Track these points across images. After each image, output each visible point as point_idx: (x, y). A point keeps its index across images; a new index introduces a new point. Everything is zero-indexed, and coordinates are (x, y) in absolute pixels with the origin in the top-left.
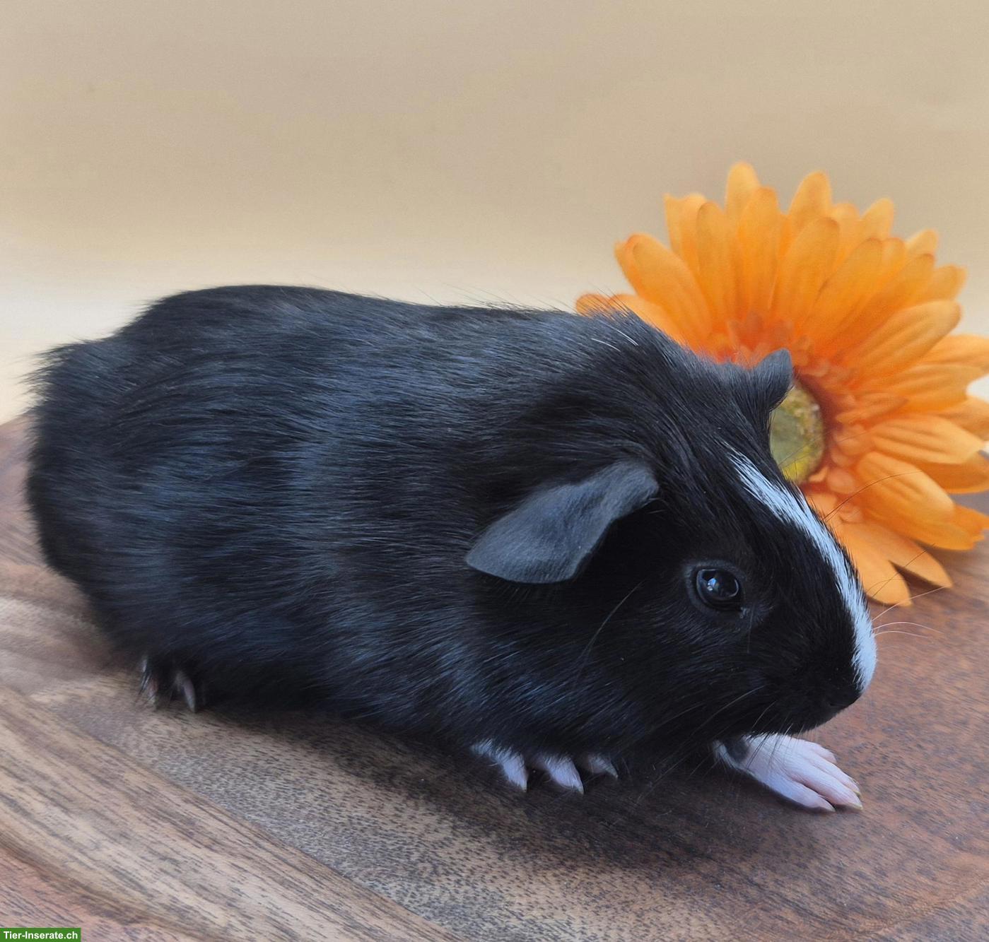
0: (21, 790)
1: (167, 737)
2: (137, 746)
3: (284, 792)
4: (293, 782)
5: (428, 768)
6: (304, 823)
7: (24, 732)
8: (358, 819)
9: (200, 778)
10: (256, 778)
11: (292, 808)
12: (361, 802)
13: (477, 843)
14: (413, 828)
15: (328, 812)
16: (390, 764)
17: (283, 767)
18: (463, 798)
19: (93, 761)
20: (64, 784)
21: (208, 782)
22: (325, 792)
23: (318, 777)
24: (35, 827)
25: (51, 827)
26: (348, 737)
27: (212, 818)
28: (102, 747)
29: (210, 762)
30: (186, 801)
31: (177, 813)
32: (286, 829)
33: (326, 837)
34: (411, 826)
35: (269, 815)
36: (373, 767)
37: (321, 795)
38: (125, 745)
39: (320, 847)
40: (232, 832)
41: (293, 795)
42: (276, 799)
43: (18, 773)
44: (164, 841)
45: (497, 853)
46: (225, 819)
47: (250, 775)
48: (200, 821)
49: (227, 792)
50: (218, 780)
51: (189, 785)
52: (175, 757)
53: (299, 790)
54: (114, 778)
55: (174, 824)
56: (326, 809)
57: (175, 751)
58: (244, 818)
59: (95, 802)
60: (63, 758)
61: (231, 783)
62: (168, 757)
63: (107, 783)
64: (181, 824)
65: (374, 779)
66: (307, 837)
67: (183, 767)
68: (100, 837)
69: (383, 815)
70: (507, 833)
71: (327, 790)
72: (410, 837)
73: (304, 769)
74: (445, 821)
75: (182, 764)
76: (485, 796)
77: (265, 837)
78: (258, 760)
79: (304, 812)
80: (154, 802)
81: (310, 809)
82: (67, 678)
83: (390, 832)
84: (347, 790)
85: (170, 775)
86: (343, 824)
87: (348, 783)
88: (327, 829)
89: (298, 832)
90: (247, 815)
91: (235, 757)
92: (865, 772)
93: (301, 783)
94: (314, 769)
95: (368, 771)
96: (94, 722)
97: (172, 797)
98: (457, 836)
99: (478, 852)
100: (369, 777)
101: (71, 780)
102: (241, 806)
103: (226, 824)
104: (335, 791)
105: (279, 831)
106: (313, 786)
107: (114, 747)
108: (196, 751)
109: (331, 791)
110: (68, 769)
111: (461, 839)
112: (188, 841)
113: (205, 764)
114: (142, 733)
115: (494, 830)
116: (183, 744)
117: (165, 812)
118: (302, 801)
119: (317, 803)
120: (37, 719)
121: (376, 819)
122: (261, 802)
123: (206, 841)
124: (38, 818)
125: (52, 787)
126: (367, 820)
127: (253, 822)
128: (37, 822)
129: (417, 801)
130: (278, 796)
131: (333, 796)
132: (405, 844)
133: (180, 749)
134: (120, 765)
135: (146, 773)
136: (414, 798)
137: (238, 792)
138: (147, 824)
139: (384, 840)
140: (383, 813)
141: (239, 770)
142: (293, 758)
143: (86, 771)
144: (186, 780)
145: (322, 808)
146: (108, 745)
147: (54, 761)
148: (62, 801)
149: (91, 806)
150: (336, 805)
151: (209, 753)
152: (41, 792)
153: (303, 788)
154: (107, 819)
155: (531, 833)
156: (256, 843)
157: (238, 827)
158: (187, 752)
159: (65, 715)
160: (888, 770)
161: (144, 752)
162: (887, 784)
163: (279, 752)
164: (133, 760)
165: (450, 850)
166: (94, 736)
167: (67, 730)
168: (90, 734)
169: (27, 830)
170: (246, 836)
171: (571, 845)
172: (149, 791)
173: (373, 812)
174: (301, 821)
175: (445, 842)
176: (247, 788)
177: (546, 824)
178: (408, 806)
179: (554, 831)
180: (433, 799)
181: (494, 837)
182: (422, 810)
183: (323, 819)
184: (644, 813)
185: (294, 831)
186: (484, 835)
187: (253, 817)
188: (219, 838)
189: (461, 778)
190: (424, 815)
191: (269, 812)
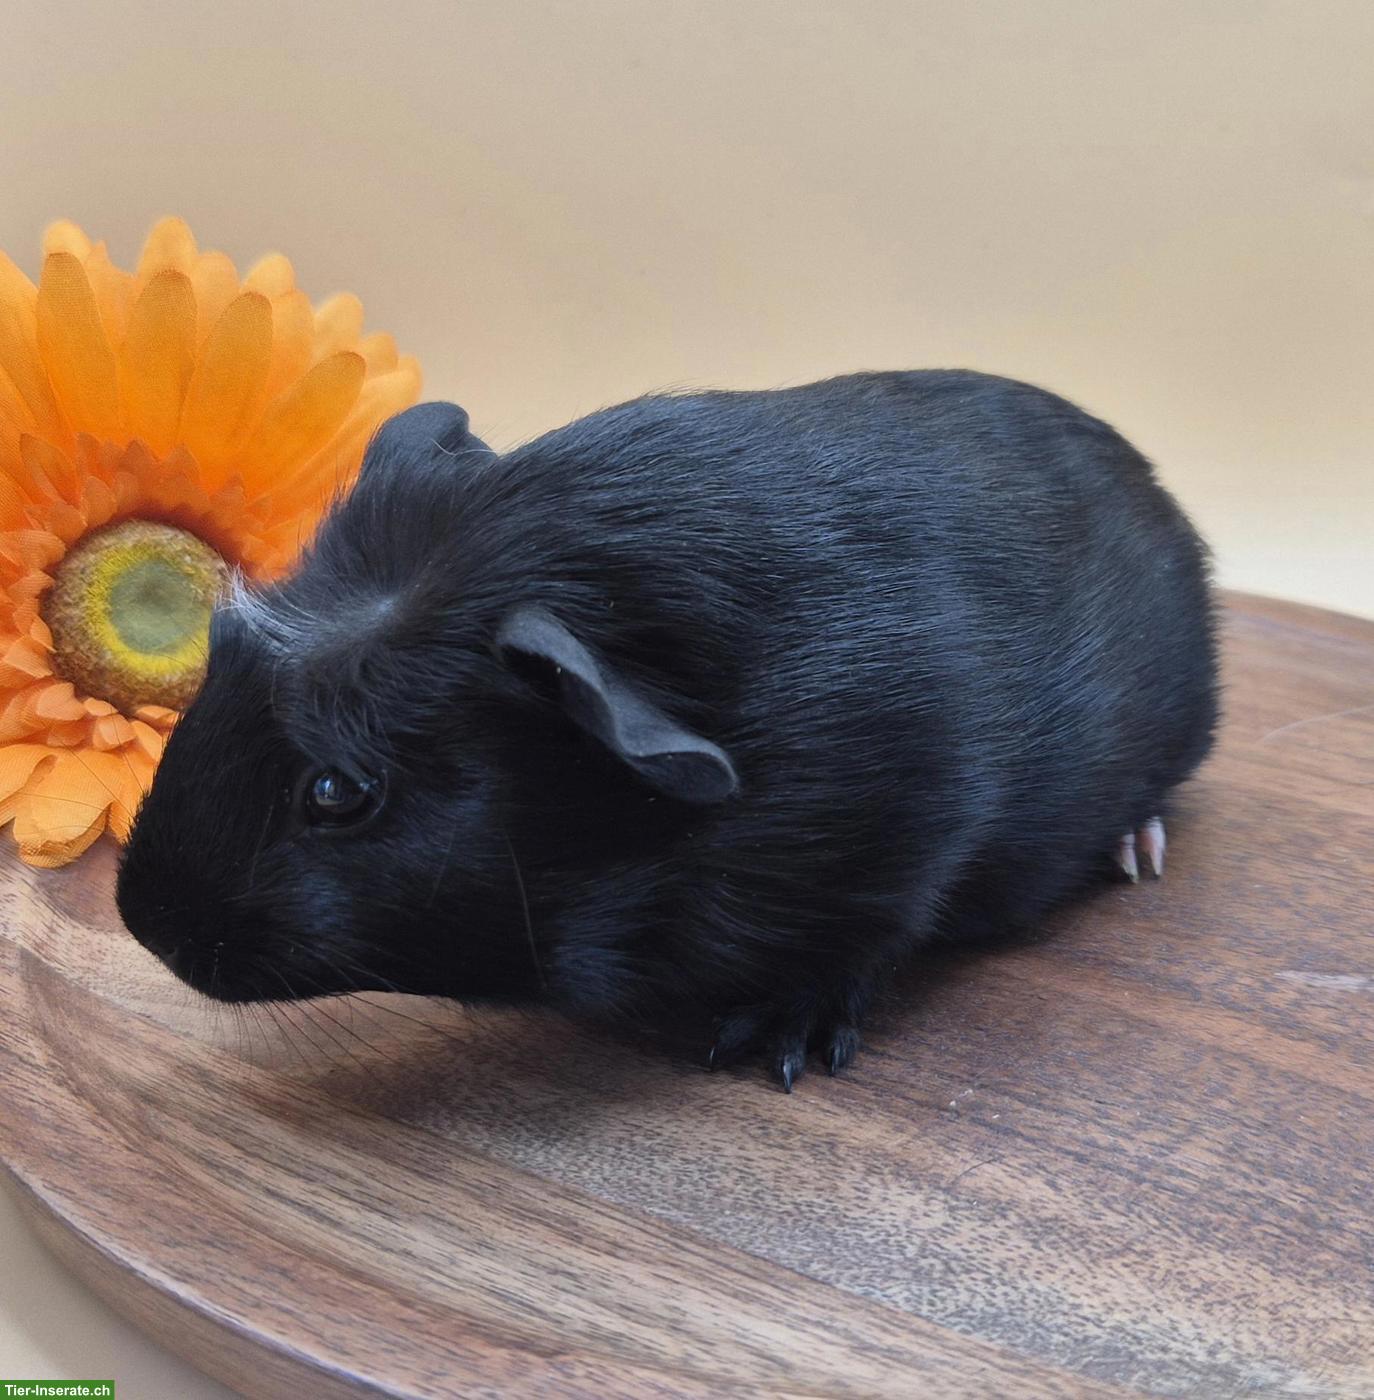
0: (314, 1193)
2: (454, 1127)
3: (687, 1176)
4: (694, 1162)
5: (882, 1134)
6: (733, 1214)
8: (808, 1206)
9: (562, 1164)
10: (640, 1159)
11: (707, 1196)
12: (802, 1182)
13: (993, 1229)
14: (892, 1214)
15: (762, 1199)
16: (823, 1131)
17: (671, 1143)
18: (946, 1170)
19: (400, 1149)
20: (370, 1181)
21: (575, 1168)
22: (747, 1173)
24: (354, 1240)
25: (377, 1239)
27: (600, 1216)
29: (568, 1142)
30: (555, 1195)
31: (548, 1211)
32: (711, 1224)
33: (773, 1232)
34: (888, 1210)
35: (678, 1207)
36: (799, 1136)
37: (741, 1177)
38: (438, 1127)
39: (769, 1246)
40: (635, 1232)
41: (701, 1179)
42: (679, 1185)
43: (303, 1172)
44: (542, 1248)
45: (1028, 1239)
46: (620, 1217)
47: (630, 1156)
49: (606, 1180)
50: (587, 1164)
51: (548, 1173)
52: (516, 1136)
53: (708, 1171)
54: (441, 1170)
55: (548, 1225)
56: (756, 1194)
57: (512, 1130)
58: (644, 1212)
59: (425, 1204)
60: (355, 1148)
61: (607, 1167)
63: (431, 1177)
65: (808, 1151)
66: (746, 1233)
69: (841, 1198)
70: (1030, 1212)
71: (746, 1170)
73: (703, 1144)
74: (933, 1201)
79: (727, 1200)
80: (509, 1200)
86: (789, 1214)
87: (774, 1159)
88: (769, 1221)
89: (730, 1228)
93: (706, 1162)
94: (718, 1144)
99: (1000, 1240)
101: (379, 1177)
103: (624, 1222)
105: (701, 1227)
109: (753, 1171)
110: (371, 1163)
111: (967, 1224)
112: (576, 1247)
115: (1011, 1210)
117: (530, 1211)
119: (739, 1187)
122: (660, 1190)
123: (605, 1246)
124: (353, 1228)
125: (355, 1187)
127: (660, 1218)
128: (355, 1233)
129: (882, 1177)
131: (759, 1177)
132: (889, 1236)
134: (442, 1153)
135: (483, 1161)
136: (876, 1173)
139: (858, 1231)
140: (840, 1195)
142: (680, 1131)
143: (397, 1164)
144: (542, 1167)
147: (346, 1154)
152: (344, 1194)
153: (712, 1168)
154: (451, 1225)
156: (677, 1245)
157: (640, 1225)
161: (470, 1134)
164: (458, 1147)
165: (957, 1239)
166: (388, 1117)
167: (347, 1111)
168: (382, 1115)
170: (658, 1237)
171: (1131, 1224)
172: (495, 1184)
173: (826, 1195)
174: (728, 1212)
175: (945, 1228)
176: (631, 1173)
177: (1081, 1197)
178: (873, 1185)
179: (1096, 1205)
180: (902, 1173)
181: (1013, 1218)
182: (894, 1189)
183: (758, 1208)
184: (1218, 1174)
185: (723, 1225)
186: (997, 1217)
187: (657, 1210)
188: (619, 1239)
189: (932, 1143)
190: (900, 1195)
191: (676, 1202)
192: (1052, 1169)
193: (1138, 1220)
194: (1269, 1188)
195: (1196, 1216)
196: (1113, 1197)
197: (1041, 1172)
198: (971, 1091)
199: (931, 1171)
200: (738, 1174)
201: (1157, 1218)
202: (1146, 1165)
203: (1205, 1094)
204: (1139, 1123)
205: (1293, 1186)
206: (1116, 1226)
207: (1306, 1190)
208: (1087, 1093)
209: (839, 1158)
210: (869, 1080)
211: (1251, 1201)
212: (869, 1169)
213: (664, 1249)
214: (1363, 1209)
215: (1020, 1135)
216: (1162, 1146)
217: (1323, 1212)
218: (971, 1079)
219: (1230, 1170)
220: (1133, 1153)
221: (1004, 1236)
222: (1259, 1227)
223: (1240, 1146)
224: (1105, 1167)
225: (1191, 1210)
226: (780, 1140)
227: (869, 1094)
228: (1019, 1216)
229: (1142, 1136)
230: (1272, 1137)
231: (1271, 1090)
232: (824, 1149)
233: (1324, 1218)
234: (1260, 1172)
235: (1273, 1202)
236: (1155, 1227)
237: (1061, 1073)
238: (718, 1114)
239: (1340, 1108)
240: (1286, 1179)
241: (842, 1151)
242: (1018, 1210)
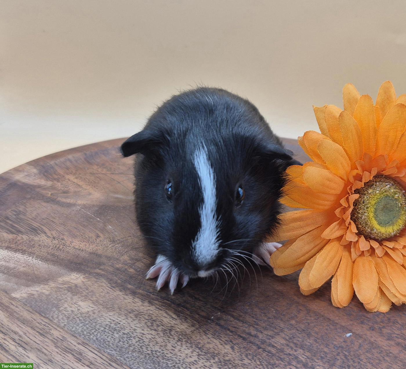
0: (5, 339)
1: (71, 313)
2: (57, 318)
3: (122, 339)
5: (187, 327)
6: (131, 354)
7: (8, 311)
8: (156, 352)
9: (85, 333)
10: (110, 332)
11: (126, 347)
12: (157, 343)
13: (209, 363)
14: (180, 356)
15: (142, 348)
16: (170, 325)
17: (122, 327)
18: (202, 341)
19: (38, 325)
20: (24, 336)
21: (89, 334)
22: (141, 339)
23: (137, 331)
24: (10, 357)
25: (18, 357)
26: (151, 312)
27: (90, 352)
28: (42, 318)
29: (90, 325)
30: (79, 344)
31: (75, 349)
32: (123, 357)
33: (141, 361)
34: (179, 355)
35: (115, 350)
36: (162, 326)
37: (139, 340)
38: (52, 317)
39: (138, 366)
40: (99, 359)
41: (126, 340)
42: (119, 342)
43: (4, 331)
44: (68, 363)
45: (218, 367)
46: (96, 352)
47: (107, 331)
48: (84, 353)
49: (97, 339)
50: (93, 333)
51: (80, 336)
52: (74, 322)
53: (129, 338)
54: (47, 333)
55: (73, 355)
56: (141, 347)
57: (74, 320)
58: (104, 352)
59: (38, 345)
60: (24, 324)
61: (99, 334)
62: (71, 322)
63: (44, 335)
64: (76, 355)
65: (163, 332)
66: (133, 361)
67: (78, 327)
68: (39, 361)
69: (166, 349)
70: (222, 357)
71: (141, 338)
72: (179, 360)
73: (131, 328)
74: (194, 352)
75: (77, 326)
76: (212, 340)
77: (114, 361)
78: (111, 324)
79: (131, 348)
80: (64, 345)
81: (134, 347)
82: (28, 286)
83: (170, 358)
84: (150, 337)
85: (72, 331)
86: (149, 354)
87: (151, 334)
88: (142, 356)
89: (129, 358)
90: (106, 350)
91: (100, 322)
92: (381, 327)
93: (130, 334)
94: (136, 328)
95: (160, 328)
96: (39, 307)
97: (72, 342)
98: (200, 360)
99: (210, 367)
100: (160, 331)
101: (28, 334)
102: (103, 346)
103: (96, 355)
104: (145, 338)
105: (120, 358)
106: (135, 336)
107: (47, 318)
108: (84, 320)
109: (143, 338)
110: (26, 329)
111: (202, 361)
112: (79, 363)
113: (87, 326)
114: (60, 311)
115: (217, 356)
116: (78, 316)
117: (69, 349)
118: (130, 343)
119: (137, 344)
120: (14, 305)
121: (163, 352)
122: (112, 344)
123: (88, 363)
124: (12, 353)
125: (19, 338)
126: (160, 352)
127: (109, 354)
128: (11, 355)
129: (182, 342)
130: (120, 341)
131: (144, 341)
132: (176, 364)
133: (77, 319)
134: (50, 327)
135: (61, 330)
136: (180, 341)
137: (102, 339)
138: (61, 355)
139: (167, 362)
140: (166, 348)
141: (102, 329)
143: (35, 330)
144: (79, 333)
145: (139, 346)
146: (44, 317)
147: (20, 325)
148: (23, 344)
149: (36, 346)
150: (145, 345)
151: (89, 320)
152: (14, 340)
153: (131, 337)
154: (43, 353)
155: (233, 357)
156: (109, 364)
157: (101, 356)
158: (80, 320)
159: (26, 303)
160: (391, 326)
161: (60, 320)
162: (391, 332)
163: (120, 320)
164: (56, 324)
165: (197, 366)
166: (39, 313)
167: (27, 310)
168: (37, 312)
169: (6, 359)
170: (105, 361)
171: (251, 363)
172: (62, 339)
173: (162, 348)
174: (130, 353)
175: (195, 362)
176: (106, 337)
177: (240, 353)
178: (178, 345)
179: (243, 356)
180: (189, 341)
181: (217, 359)
182: (184, 347)
183: (140, 352)
184: (283, 347)
185: (127, 357)
186: (212, 359)
187: (108, 351)
188: (93, 361)
189: (201, 331)
190: (185, 349)
191: (115, 348)
192: (234, 342)
193: (254, 362)
194: (297, 353)
195: (272, 361)
196: (250, 353)
197: (231, 343)
198: (219, 313)
199: (197, 341)
200: (138, 339)
201: (260, 362)
202: (263, 342)
203: (289, 318)
204: (266, 328)
205: (304, 352)
206: (247, 364)
207: (308, 354)
208: (254, 316)
209: (171, 335)
210: (190, 308)
211: (290, 357)
212: (179, 340)
213: (105, 365)
214: (322, 361)
215: (229, 330)
216: (270, 336)
217: (310, 362)
218: (221, 309)
219: (288, 345)
220: (260, 338)
221: (212, 366)
222: (289, 367)
223: (294, 338)
224: (251, 342)
225: (271, 359)
226: (155, 327)
227: (188, 313)
228: (219, 359)
229: (266, 332)
230: (304, 335)
231: (309, 318)
232: (168, 332)
233: (310, 364)
234: (296, 347)
235: (296, 358)
236: (259, 365)
237: (249, 309)
238: (140, 317)
239: (327, 325)
240: (303, 350)
241: (172, 333)
242: (219, 356)
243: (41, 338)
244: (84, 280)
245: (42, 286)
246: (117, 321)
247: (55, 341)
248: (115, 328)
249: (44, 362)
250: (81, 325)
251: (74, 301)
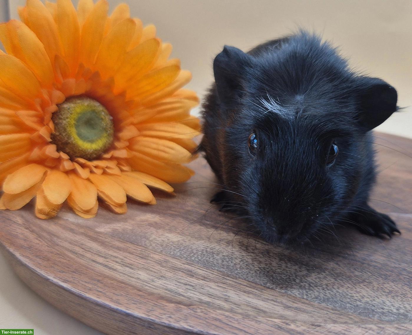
1: (162, 242)
2: (151, 245)
4: (226, 256)
7: (99, 242)
13: (322, 275)
14: (290, 271)
15: (249, 266)
21: (189, 257)
23: (236, 254)
24: (121, 274)
25: (129, 274)
27: (198, 270)
28: (135, 246)
35: (223, 268)
43: (103, 256)
46: (205, 270)
47: (206, 254)
48: (194, 271)
52: (169, 248)
54: (147, 257)
55: (183, 272)
56: (247, 265)
62: (166, 249)
64: (186, 272)
71: (243, 258)
72: (291, 274)
73: (228, 251)
74: (302, 268)
75: (174, 251)
77: (226, 276)
78: (206, 249)
79: (238, 266)
80: (169, 265)
81: (240, 265)
82: (109, 223)
83: (280, 272)
84: (251, 258)
85: (171, 255)
87: (251, 256)
88: (252, 272)
89: (240, 273)
90: (213, 268)
91: (196, 248)
93: (230, 256)
94: (233, 251)
95: (257, 251)
96: (128, 238)
97: (177, 262)
98: (311, 273)
99: (324, 278)
100: (258, 253)
101: (128, 258)
102: (209, 265)
104: (247, 259)
105: (231, 273)
106: (236, 257)
107: (141, 246)
108: (178, 247)
109: (245, 259)
110: (125, 254)
111: (314, 274)
112: (192, 277)
113: (184, 251)
114: (151, 241)
117: (177, 268)
118: (235, 262)
120: (102, 237)
121: (271, 268)
122: (217, 263)
123: (201, 278)
124: (121, 271)
125: (121, 261)
126: (268, 268)
127: (217, 270)
130: (223, 261)
133: (170, 246)
134: (147, 252)
135: (160, 255)
137: (204, 260)
138: (171, 272)
140: (273, 265)
141: (200, 253)
142: (221, 248)
143: (133, 254)
144: (179, 257)
145: (245, 265)
146: (138, 245)
147: (117, 252)
148: (128, 265)
149: (142, 267)
150: (250, 264)
151: (183, 247)
152: (117, 263)
153: (232, 258)
154: (152, 271)
155: (343, 271)
157: (212, 272)
158: (174, 247)
159: (114, 236)
161: (155, 247)
164: (152, 251)
166: (130, 242)
167: (117, 240)
168: (128, 242)
169: (118, 275)
170: (218, 275)
171: (363, 274)
172: (165, 261)
173: (268, 265)
178: (282, 263)
179: (352, 269)
180: (291, 260)
181: (327, 273)
182: (289, 264)
183: (248, 268)
184: (386, 262)
185: (238, 273)
186: (322, 272)
189: (298, 252)
190: (291, 266)
192: (337, 260)
193: (365, 273)
194: (402, 266)
195: (382, 273)
196: (356, 267)
197: (333, 261)
219: (389, 261)
222: (402, 276)
223: (391, 255)
224: (352, 259)
225: (380, 271)
226: (252, 251)
228: (329, 272)
229: (361, 252)
232: (266, 253)
234: (398, 262)
235: (404, 269)
236: (371, 275)
243: (143, 260)
244: (161, 219)
245: (122, 223)
246: (211, 247)
247: (159, 262)
248: (212, 252)
249: (157, 277)
250: (177, 250)
251: (161, 233)
